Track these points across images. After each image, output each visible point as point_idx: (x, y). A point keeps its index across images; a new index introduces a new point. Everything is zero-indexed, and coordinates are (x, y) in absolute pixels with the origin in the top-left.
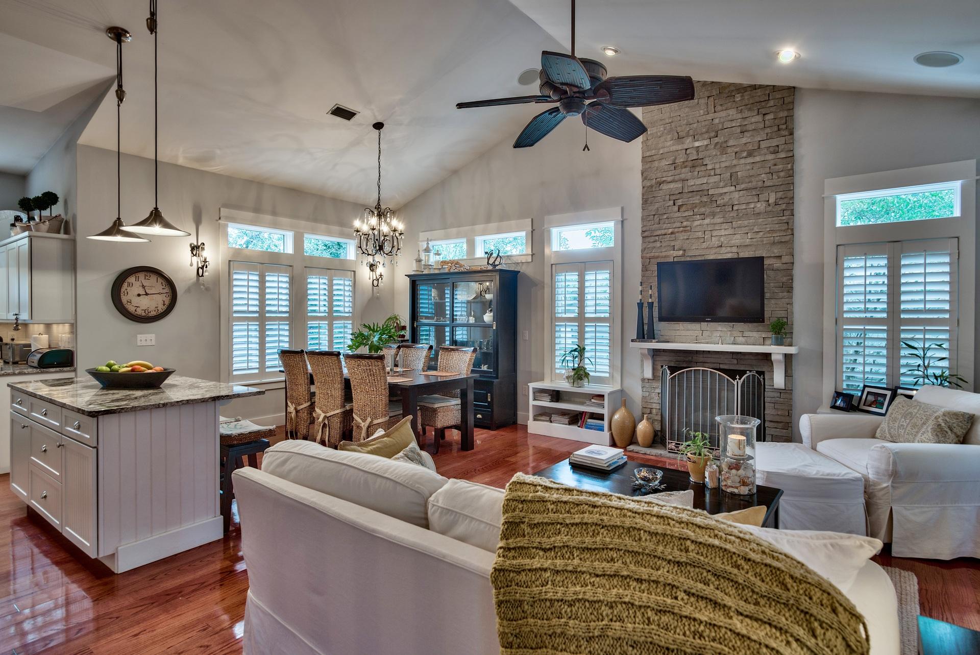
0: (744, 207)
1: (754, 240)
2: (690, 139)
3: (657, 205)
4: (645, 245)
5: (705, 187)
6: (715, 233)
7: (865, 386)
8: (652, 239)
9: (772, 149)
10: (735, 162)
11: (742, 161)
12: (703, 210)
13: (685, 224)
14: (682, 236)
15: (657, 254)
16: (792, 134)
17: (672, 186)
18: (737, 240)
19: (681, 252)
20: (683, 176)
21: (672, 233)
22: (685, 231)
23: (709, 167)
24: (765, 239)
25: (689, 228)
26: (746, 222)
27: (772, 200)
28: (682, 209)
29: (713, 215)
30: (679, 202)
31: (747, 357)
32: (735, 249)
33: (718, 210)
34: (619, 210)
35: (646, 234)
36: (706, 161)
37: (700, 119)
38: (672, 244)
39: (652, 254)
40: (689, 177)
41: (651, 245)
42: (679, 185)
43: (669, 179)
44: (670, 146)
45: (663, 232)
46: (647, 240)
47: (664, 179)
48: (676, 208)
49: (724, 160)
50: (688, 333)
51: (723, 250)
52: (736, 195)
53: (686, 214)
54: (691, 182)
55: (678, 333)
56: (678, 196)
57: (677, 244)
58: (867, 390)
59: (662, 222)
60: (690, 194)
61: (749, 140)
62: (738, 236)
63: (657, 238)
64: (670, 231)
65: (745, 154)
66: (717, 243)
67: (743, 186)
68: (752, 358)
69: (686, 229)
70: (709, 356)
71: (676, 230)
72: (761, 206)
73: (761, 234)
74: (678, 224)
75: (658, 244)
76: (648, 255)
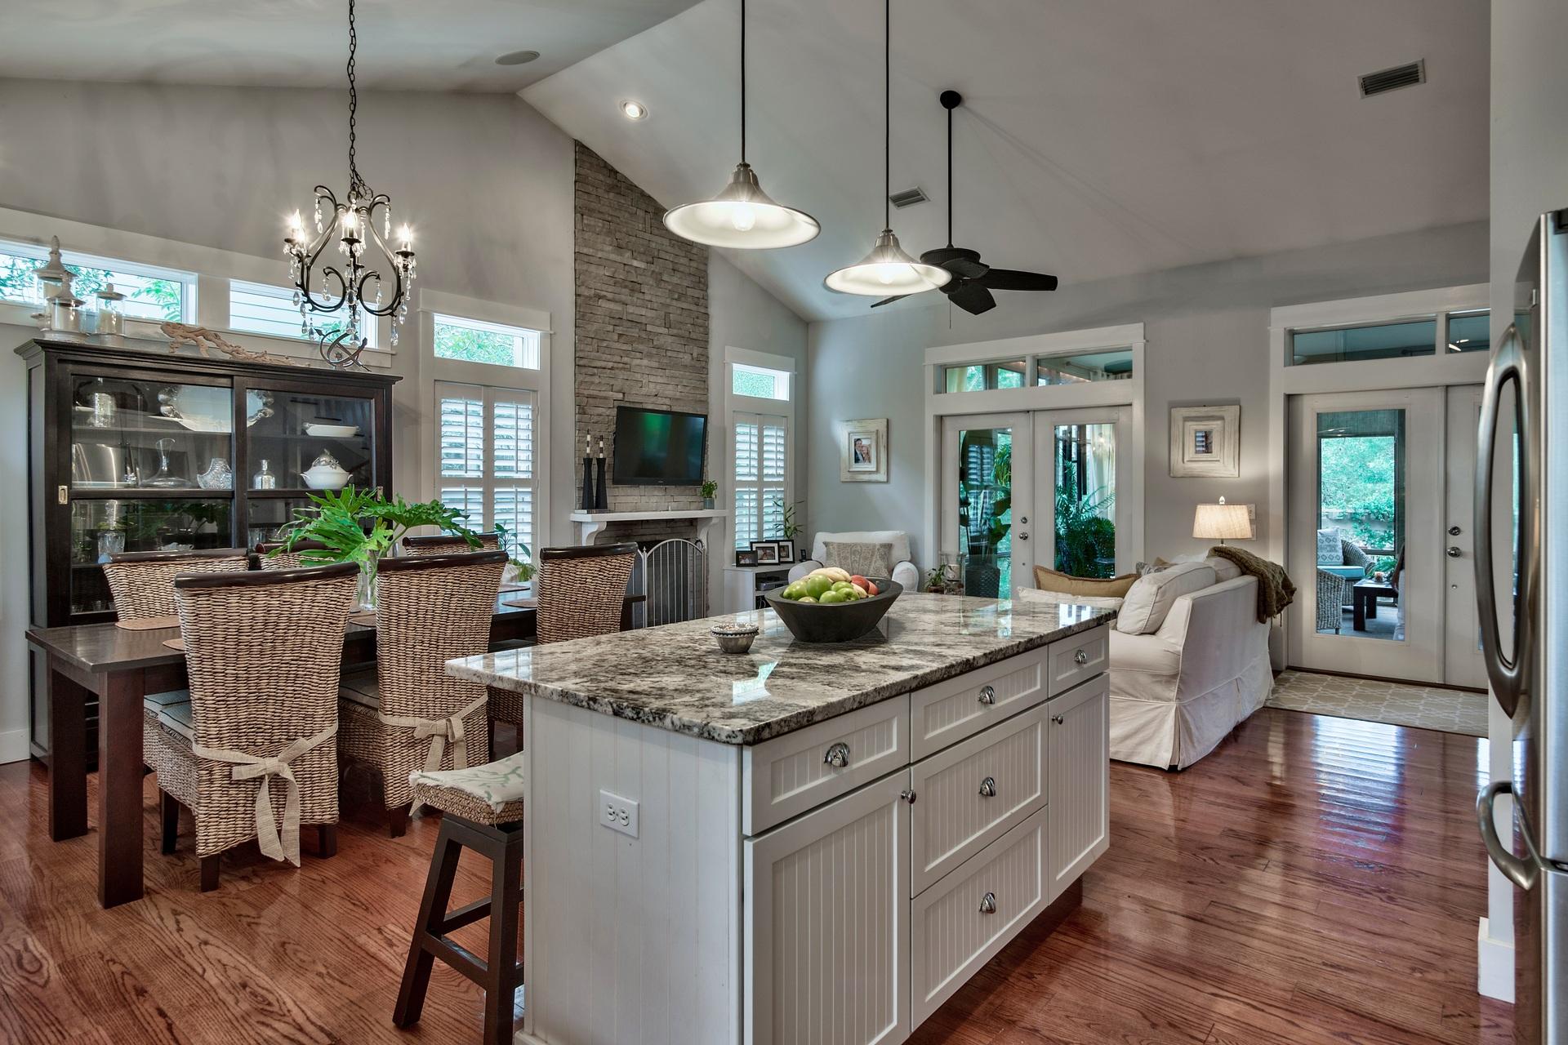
0: (675, 355)
1: (683, 394)
2: (628, 254)
3: (596, 326)
4: (580, 378)
5: (644, 320)
6: (652, 379)
7: (751, 543)
8: (591, 371)
9: (696, 300)
10: (668, 301)
11: (674, 303)
12: (641, 347)
13: (625, 359)
14: (622, 375)
15: (595, 393)
16: (706, 291)
17: (612, 306)
18: (670, 391)
19: (621, 396)
20: (623, 298)
21: (612, 368)
22: (624, 369)
23: (647, 297)
24: (690, 395)
25: (628, 366)
26: (677, 373)
27: (695, 355)
28: (622, 340)
29: (650, 356)
30: (619, 330)
31: (678, 524)
32: (667, 401)
33: (654, 351)
34: (546, 316)
35: (582, 362)
36: (645, 289)
37: (641, 234)
38: (612, 382)
39: (591, 392)
40: (629, 302)
41: (588, 379)
42: (618, 307)
43: (610, 296)
44: (608, 252)
45: (603, 364)
46: (584, 370)
47: (605, 293)
48: (616, 337)
49: (659, 294)
50: (630, 499)
51: (660, 400)
52: (670, 339)
53: (625, 347)
54: (631, 309)
55: (619, 499)
56: (618, 322)
57: (618, 384)
58: (755, 546)
59: (602, 349)
60: (630, 324)
61: (679, 282)
62: (670, 387)
63: (595, 370)
64: (610, 365)
65: (676, 296)
66: (654, 392)
67: (675, 331)
68: (682, 525)
69: (627, 368)
70: (647, 526)
71: (616, 365)
72: (687, 359)
73: (688, 388)
74: (618, 359)
75: (596, 380)
76: (586, 392)
